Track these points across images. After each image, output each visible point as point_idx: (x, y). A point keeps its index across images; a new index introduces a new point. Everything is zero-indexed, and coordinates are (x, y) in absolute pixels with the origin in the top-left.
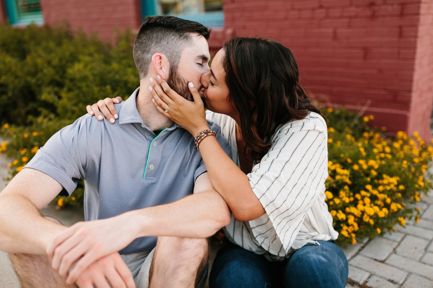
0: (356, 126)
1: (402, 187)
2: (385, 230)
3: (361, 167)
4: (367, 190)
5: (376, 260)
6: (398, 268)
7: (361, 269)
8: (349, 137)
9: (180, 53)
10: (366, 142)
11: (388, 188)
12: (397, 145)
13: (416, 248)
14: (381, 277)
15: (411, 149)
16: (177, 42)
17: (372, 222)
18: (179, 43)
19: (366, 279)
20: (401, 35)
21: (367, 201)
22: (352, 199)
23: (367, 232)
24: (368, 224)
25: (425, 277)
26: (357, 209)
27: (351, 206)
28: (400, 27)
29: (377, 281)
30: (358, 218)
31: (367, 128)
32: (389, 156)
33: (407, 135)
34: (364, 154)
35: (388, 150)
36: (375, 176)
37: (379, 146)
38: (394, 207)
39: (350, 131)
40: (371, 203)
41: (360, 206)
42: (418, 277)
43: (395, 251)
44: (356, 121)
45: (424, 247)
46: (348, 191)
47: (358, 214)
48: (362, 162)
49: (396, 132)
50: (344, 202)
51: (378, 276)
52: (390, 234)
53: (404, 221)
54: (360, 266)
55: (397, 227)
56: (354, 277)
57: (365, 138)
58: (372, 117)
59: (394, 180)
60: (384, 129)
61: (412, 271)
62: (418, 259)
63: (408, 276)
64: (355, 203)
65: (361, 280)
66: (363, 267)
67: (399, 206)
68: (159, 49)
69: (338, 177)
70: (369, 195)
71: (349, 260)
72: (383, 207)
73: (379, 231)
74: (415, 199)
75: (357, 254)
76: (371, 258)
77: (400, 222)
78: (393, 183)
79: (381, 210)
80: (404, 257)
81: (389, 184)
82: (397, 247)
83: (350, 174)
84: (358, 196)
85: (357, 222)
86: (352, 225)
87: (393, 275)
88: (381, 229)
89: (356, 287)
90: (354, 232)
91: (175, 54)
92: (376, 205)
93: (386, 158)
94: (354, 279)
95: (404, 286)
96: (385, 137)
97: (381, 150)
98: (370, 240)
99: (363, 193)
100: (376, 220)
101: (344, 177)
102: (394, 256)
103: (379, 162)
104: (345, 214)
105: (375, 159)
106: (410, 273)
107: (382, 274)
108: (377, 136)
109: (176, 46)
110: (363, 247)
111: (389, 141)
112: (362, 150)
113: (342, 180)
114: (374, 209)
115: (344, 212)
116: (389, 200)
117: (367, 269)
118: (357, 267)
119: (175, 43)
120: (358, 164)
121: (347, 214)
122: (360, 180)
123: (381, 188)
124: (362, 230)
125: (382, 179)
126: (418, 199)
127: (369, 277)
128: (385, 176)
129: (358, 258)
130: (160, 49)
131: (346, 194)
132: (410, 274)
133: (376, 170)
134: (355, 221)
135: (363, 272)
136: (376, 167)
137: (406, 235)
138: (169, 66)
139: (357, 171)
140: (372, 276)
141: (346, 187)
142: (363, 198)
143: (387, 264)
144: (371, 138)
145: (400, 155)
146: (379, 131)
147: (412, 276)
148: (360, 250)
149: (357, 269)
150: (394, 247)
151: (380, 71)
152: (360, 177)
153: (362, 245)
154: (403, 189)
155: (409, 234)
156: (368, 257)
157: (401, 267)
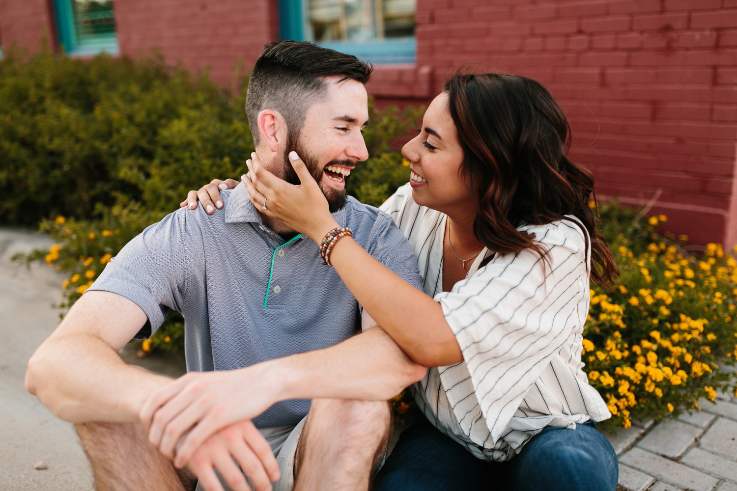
0: (636, 231)
1: (711, 337)
2: (682, 407)
3: (643, 302)
4: (652, 340)
5: (664, 456)
6: (701, 470)
7: (639, 470)
8: (623, 250)
9: (304, 111)
10: (653, 259)
11: (689, 337)
12: (705, 266)
13: (733, 439)
14: (673, 485)
15: (730, 274)
16: (300, 95)
17: (659, 393)
18: (304, 96)
19: (647, 488)
20: (715, 81)
21: (652, 357)
22: (626, 354)
23: (650, 409)
24: (652, 396)
26: (636, 370)
27: (624, 366)
28: (715, 67)
30: (636, 385)
31: (655, 236)
32: (692, 285)
33: (723, 249)
34: (649, 279)
35: (689, 273)
36: (666, 315)
37: (675, 267)
38: (698, 368)
39: (626, 241)
40: (657, 362)
41: (640, 366)
43: (697, 443)
44: (636, 225)
46: (620, 340)
47: (636, 378)
48: (644, 292)
49: (705, 244)
50: (613, 359)
52: (691, 414)
53: (714, 394)
54: (638, 466)
55: (702, 403)
56: (627, 483)
57: (650, 253)
58: (663, 218)
59: (699, 324)
60: (684, 238)
61: (725, 476)
62: (736, 457)
63: (717, 484)
64: (631, 361)
65: (638, 488)
66: (643, 468)
67: (706, 367)
68: (272, 103)
69: (603, 317)
70: (655, 347)
71: (619, 455)
72: (678, 369)
73: (671, 407)
74: (733, 356)
75: (633, 445)
76: (657, 454)
77: (706, 395)
78: (696, 329)
79: (674, 373)
80: (713, 453)
81: (690, 331)
82: (700, 437)
83: (624, 312)
84: (636, 349)
85: (634, 392)
86: (625, 396)
87: (692, 482)
88: (674, 406)
90: (628, 408)
91: (296, 113)
92: (667, 364)
93: (686, 286)
94: (626, 485)
96: (684, 251)
97: (678, 273)
98: (656, 423)
99: (646, 344)
100: (665, 391)
101: (614, 317)
102: (695, 451)
103: (673, 292)
104: (614, 378)
105: (667, 289)
106: (722, 480)
107: (674, 479)
108: (672, 249)
109: (298, 101)
110: (643, 435)
111: (693, 260)
112: (645, 272)
113: (610, 321)
114: (663, 372)
115: (612, 374)
116: (689, 358)
117: (649, 470)
118: (632, 467)
119: (298, 95)
120: (637, 295)
121: (618, 378)
122: (642, 322)
123: (676, 337)
124: (642, 406)
125: (679, 321)
127: (653, 484)
128: (683, 317)
129: (635, 451)
130: (274, 104)
131: (617, 345)
132: (721, 482)
133: (668, 307)
134: (629, 390)
135: (642, 475)
136: (669, 301)
137: (718, 416)
138: (286, 131)
139: (635, 307)
140: (657, 483)
141: (617, 334)
142: (645, 352)
143: (684, 464)
144: (662, 253)
145: (710, 283)
146: (675, 241)
147: (725, 484)
148: (638, 439)
149: (632, 470)
150: (697, 435)
151: (679, 140)
152: (641, 318)
153: (642, 431)
154: (713, 340)
155: (722, 416)
156: (652, 452)
157: (707, 469)
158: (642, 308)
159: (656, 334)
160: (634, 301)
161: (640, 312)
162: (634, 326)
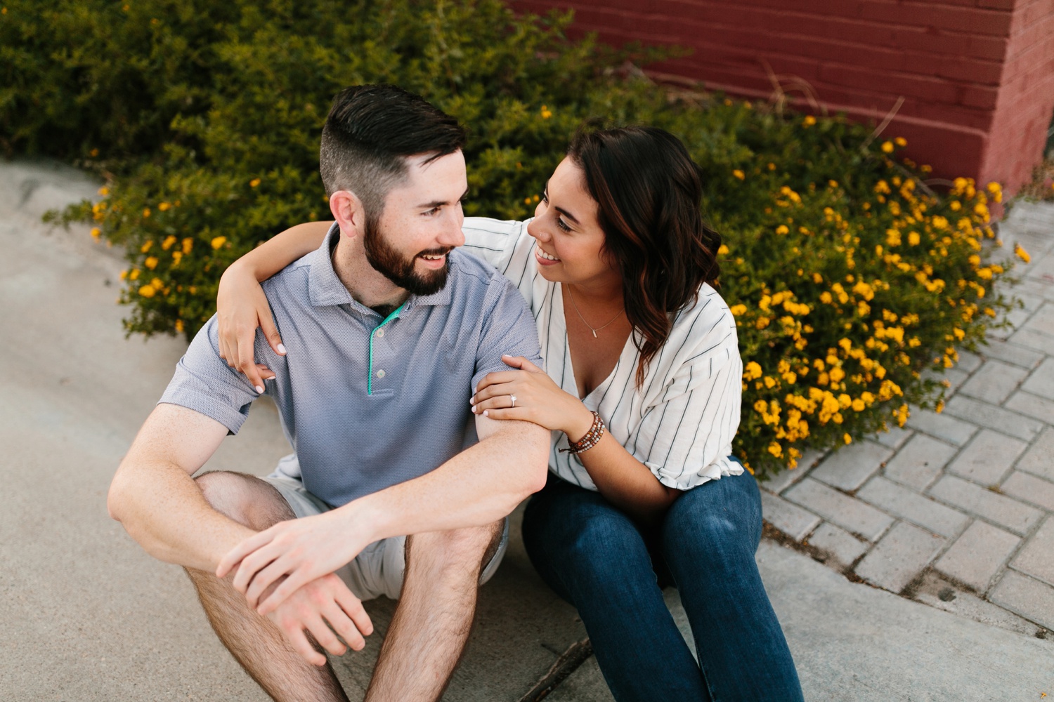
1: (914, 342)
3: (835, 299)
4: (839, 352)
5: (839, 490)
6: (877, 507)
7: (806, 508)
13: (926, 464)
14: (840, 527)
16: (377, 177)
17: (839, 419)
18: (382, 179)
19: (810, 531)
21: (837, 375)
22: (805, 371)
24: (829, 424)
25: (925, 529)
27: (797, 392)
29: (830, 535)
30: (808, 415)
31: (890, 164)
32: (907, 267)
34: (851, 262)
35: (914, 238)
36: (864, 314)
38: (887, 390)
40: (841, 382)
42: (912, 528)
43: (882, 470)
44: (865, 151)
45: (944, 461)
47: (810, 407)
48: (838, 288)
49: (952, 179)
50: (784, 383)
51: (834, 524)
53: (905, 414)
54: (805, 503)
56: (787, 526)
58: (902, 142)
60: (926, 168)
61: (903, 514)
62: (923, 489)
63: (892, 525)
65: (799, 533)
66: (810, 506)
67: (896, 389)
68: (347, 181)
69: (785, 321)
70: (841, 361)
71: (787, 489)
72: (863, 391)
74: (942, 362)
75: (806, 475)
76: (831, 486)
79: (858, 396)
80: (897, 483)
82: (887, 462)
83: (810, 314)
85: (806, 422)
86: (796, 427)
87: (863, 523)
89: (787, 546)
90: (799, 440)
91: (374, 197)
94: (786, 530)
95: (879, 545)
99: (832, 357)
100: (847, 416)
102: (878, 481)
106: (899, 519)
107: (842, 520)
108: (910, 184)
109: (376, 184)
110: (821, 461)
115: (781, 404)
116: (881, 374)
117: (816, 509)
118: (798, 505)
120: (831, 291)
121: (787, 408)
123: (871, 344)
124: (816, 436)
126: (948, 362)
127: (818, 526)
129: (808, 482)
130: (349, 182)
132: (897, 522)
133: (870, 303)
134: (802, 420)
135: (808, 514)
136: (870, 296)
137: (916, 432)
138: (364, 216)
139: (826, 305)
140: (823, 525)
142: (829, 368)
143: (859, 499)
146: (915, 172)
147: (900, 525)
148: (814, 467)
149: (798, 509)
150: (884, 460)
151: (933, 31)
152: (833, 316)
153: (820, 455)
154: (917, 347)
155: (921, 432)
156: (824, 483)
157: (885, 505)
158: (836, 306)
159: (846, 343)
160: (826, 297)
161: (834, 310)
162: (825, 328)
